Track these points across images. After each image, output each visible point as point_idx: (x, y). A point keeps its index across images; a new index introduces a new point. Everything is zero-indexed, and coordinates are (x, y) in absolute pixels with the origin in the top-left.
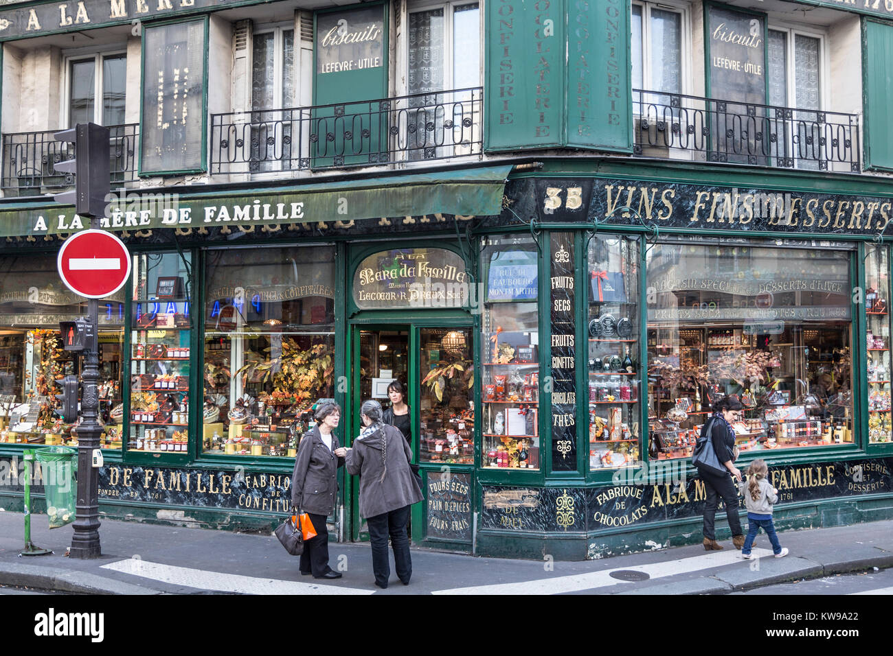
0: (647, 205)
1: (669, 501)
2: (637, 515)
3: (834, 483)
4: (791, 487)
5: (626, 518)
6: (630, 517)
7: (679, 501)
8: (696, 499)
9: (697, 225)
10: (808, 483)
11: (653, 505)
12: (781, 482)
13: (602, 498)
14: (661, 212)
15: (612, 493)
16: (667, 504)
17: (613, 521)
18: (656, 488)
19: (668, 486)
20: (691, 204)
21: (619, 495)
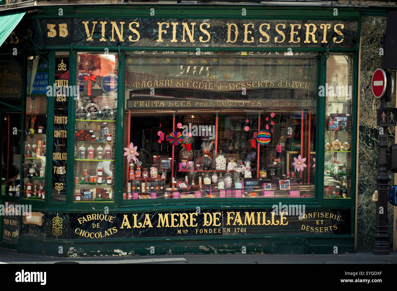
0: (118, 33)
1: (135, 226)
2: (109, 232)
3: (287, 224)
4: (245, 224)
5: (100, 234)
6: (103, 234)
7: (144, 226)
8: (159, 226)
9: (161, 44)
10: (261, 222)
11: (122, 227)
12: (236, 220)
13: (82, 220)
14: (130, 37)
15: (90, 217)
16: (134, 227)
17: (90, 235)
18: (126, 217)
19: (135, 216)
20: (155, 31)
21: (96, 219)
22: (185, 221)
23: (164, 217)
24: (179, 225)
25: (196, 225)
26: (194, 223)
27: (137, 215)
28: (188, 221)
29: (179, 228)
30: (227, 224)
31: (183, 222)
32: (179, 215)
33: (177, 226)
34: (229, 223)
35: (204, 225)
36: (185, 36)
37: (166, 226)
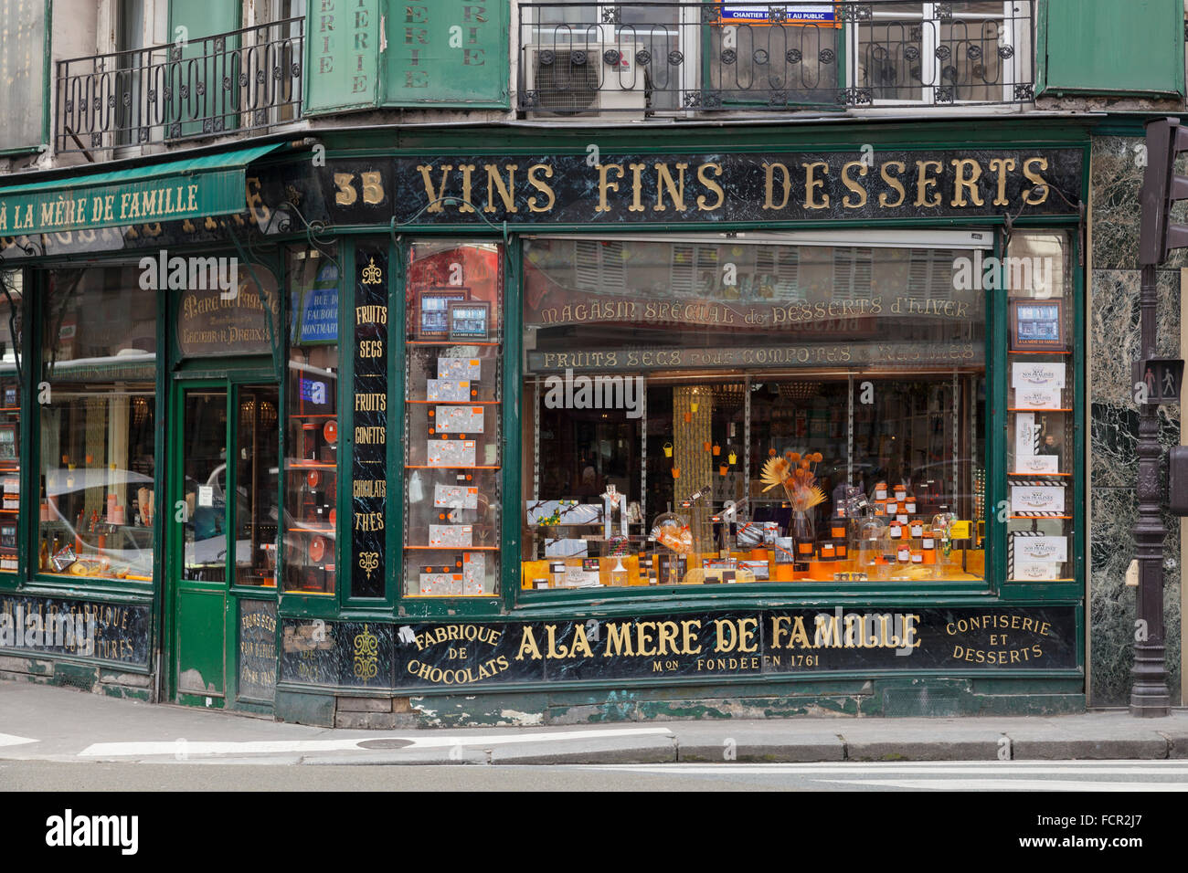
0: (502, 191)
1: (552, 653)
2: (489, 669)
3: (917, 644)
4: (817, 646)
5: (468, 674)
6: (475, 672)
7: (572, 655)
8: (608, 653)
9: (607, 217)
10: (856, 640)
11: (520, 657)
12: (794, 635)
13: (424, 640)
14: (532, 201)
15: (443, 634)
16: (548, 656)
17: (443, 676)
18: (528, 631)
19: (551, 630)
20: (590, 185)
21: (456, 637)
22: (671, 639)
23: (619, 633)
24: (658, 650)
25: (698, 651)
26: (693, 645)
27: (554, 627)
28: (679, 639)
29: (657, 658)
30: (773, 647)
31: (667, 642)
32: (657, 627)
33: (653, 653)
34: (776, 644)
35: (716, 650)
36: (663, 197)
37: (626, 654)
